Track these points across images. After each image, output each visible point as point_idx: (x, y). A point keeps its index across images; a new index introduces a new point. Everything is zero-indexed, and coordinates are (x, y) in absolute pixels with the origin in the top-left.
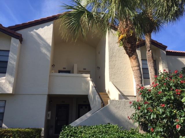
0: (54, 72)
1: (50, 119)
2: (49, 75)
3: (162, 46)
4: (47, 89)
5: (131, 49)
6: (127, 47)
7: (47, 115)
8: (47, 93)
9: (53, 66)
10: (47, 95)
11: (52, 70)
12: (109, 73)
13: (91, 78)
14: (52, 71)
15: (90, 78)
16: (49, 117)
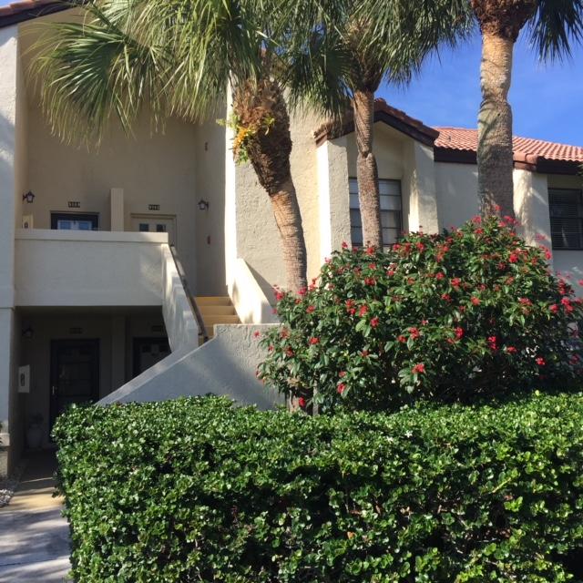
0: (34, 227)
1: (28, 391)
2: (13, 237)
3: (421, 130)
4: (11, 287)
5: (272, 173)
6: (262, 166)
7: (16, 379)
8: (11, 304)
9: (27, 197)
10: (10, 310)
11: (25, 213)
12: (238, 227)
13: (171, 246)
14: (26, 219)
15: (167, 246)
16: (23, 384)
